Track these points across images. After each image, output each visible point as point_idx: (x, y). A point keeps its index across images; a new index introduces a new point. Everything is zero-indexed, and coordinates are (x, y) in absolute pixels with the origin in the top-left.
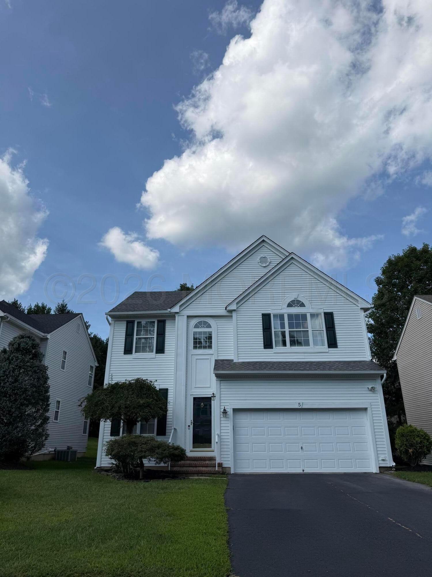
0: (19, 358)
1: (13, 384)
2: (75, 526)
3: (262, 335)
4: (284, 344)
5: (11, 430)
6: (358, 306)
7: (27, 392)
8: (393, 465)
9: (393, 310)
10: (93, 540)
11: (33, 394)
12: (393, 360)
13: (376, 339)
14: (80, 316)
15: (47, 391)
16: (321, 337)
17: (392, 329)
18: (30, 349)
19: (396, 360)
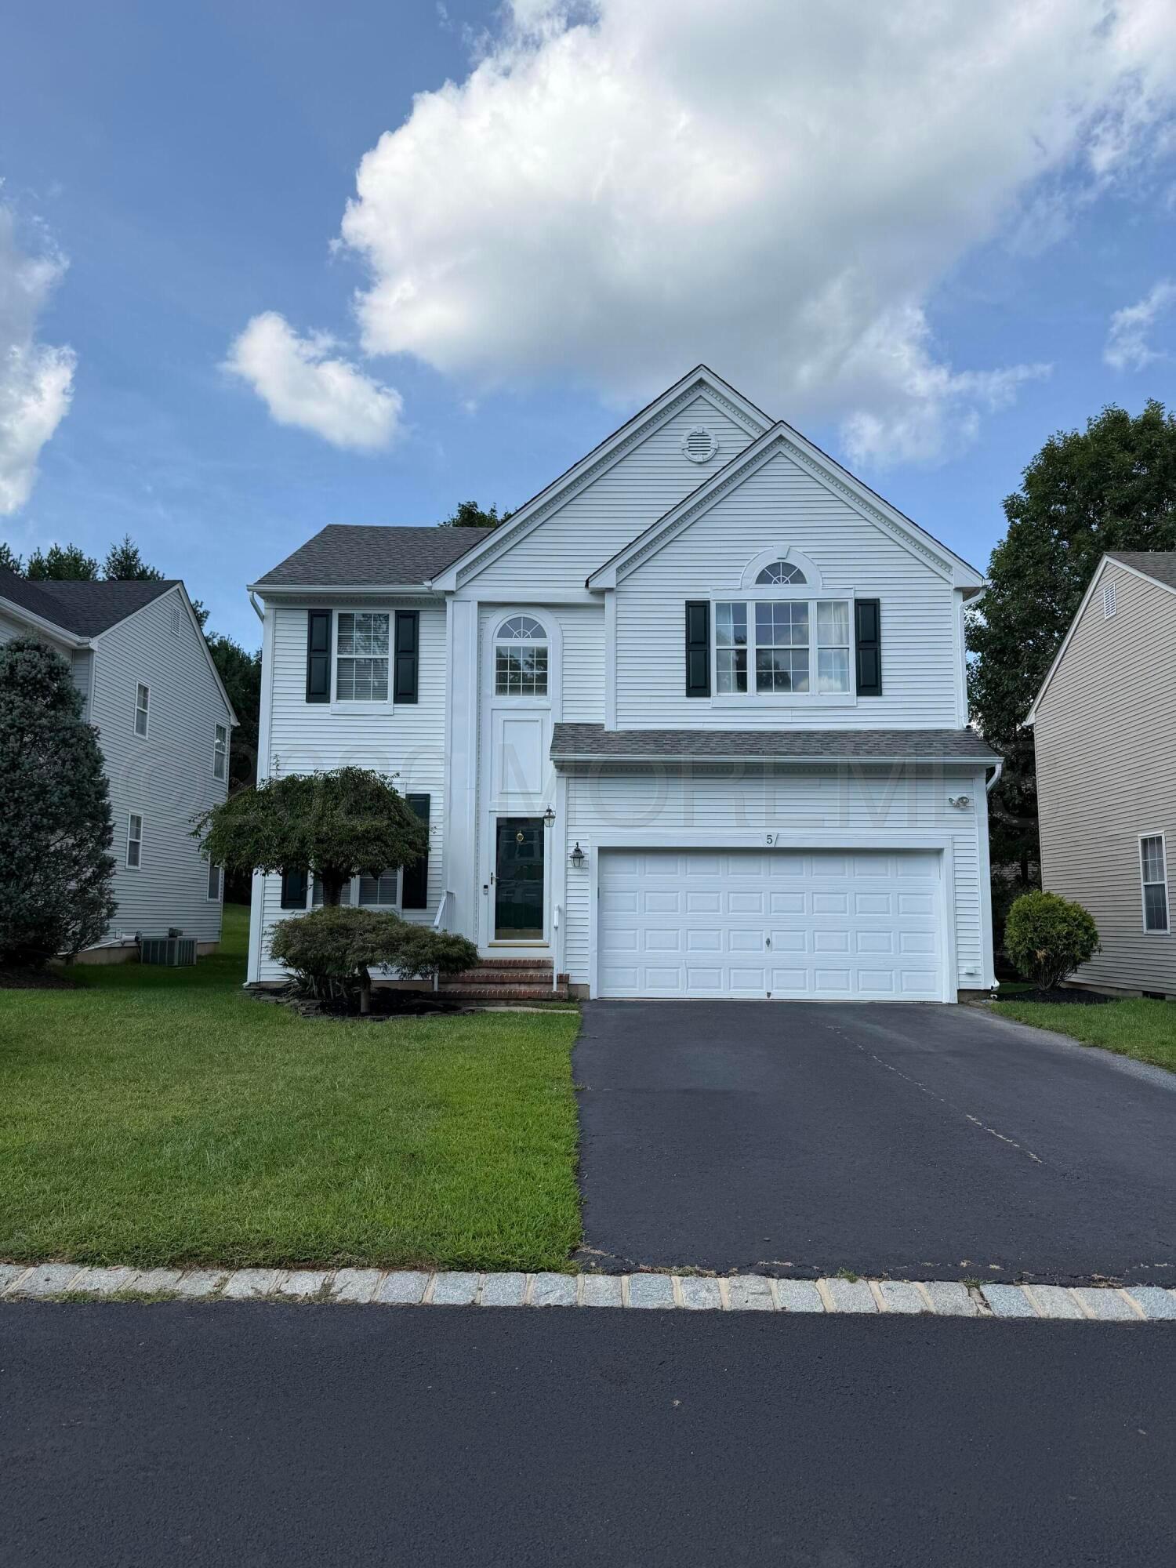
0: (15, 705)
1: (6, 775)
2: (198, 1132)
3: (684, 661)
4: (742, 685)
5: (15, 893)
6: (950, 583)
7: (48, 796)
8: (992, 987)
9: (1042, 588)
10: (246, 1168)
11: (64, 801)
12: (1024, 724)
13: (988, 667)
14: (178, 589)
15: (102, 794)
16: (842, 666)
17: (1033, 641)
18: (45, 681)
19: (1033, 724)
